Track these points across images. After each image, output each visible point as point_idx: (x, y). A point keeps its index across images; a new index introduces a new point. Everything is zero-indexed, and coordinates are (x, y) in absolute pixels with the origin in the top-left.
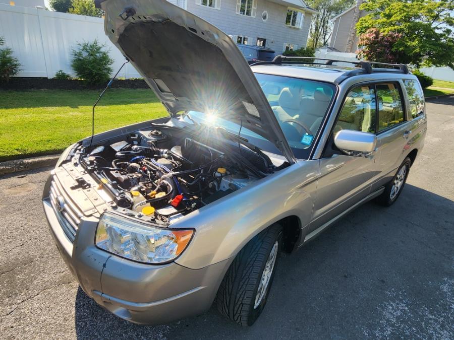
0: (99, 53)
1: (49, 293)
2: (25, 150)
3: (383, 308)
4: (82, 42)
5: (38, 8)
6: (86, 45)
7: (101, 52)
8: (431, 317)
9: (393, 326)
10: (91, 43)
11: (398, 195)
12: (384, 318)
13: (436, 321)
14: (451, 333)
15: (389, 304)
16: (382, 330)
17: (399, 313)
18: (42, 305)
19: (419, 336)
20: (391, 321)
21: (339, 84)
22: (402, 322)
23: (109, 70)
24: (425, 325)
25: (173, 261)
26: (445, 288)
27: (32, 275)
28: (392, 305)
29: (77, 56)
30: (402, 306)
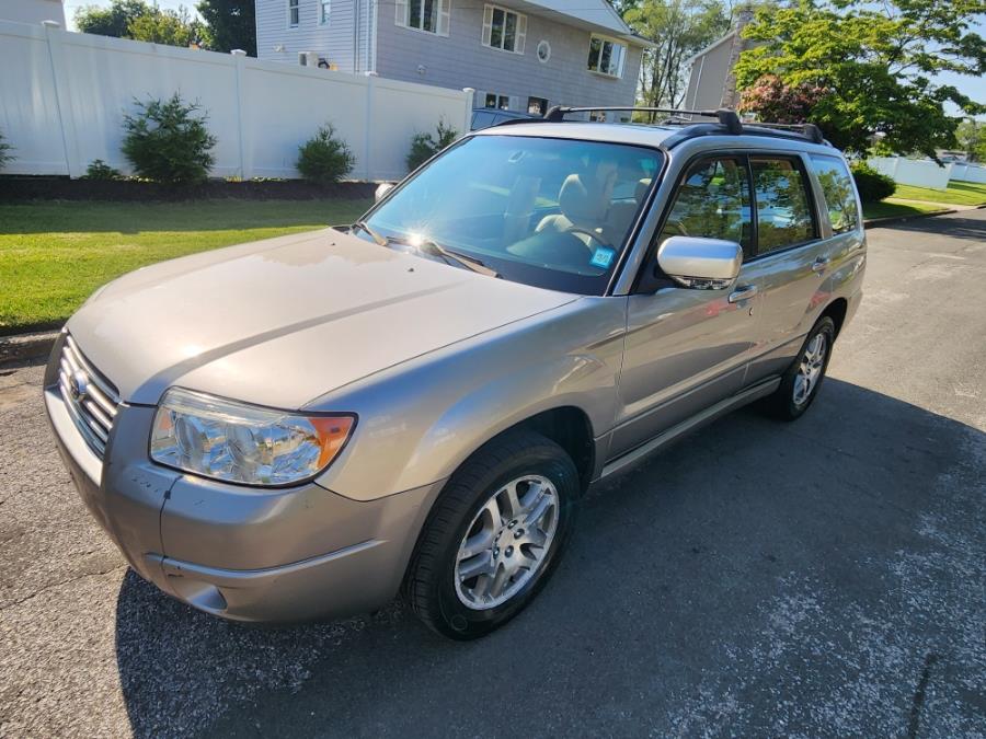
0: (184, 122)
1: (57, 593)
2: (14, 318)
3: (770, 608)
5: (47, 25)
6: (154, 107)
7: (188, 121)
8: (866, 622)
9: (788, 639)
10: (166, 101)
11: (811, 398)
12: (771, 626)
13: (875, 628)
14: (906, 650)
15: (783, 599)
16: (766, 648)
17: (802, 615)
18: (42, 617)
19: (839, 657)
20: (785, 631)
21: (670, 149)
22: (807, 632)
23: (206, 160)
24: (854, 637)
25: (311, 481)
26: (899, 569)
27: (22, 559)
28: (787, 603)
29: (134, 130)
30: (808, 603)
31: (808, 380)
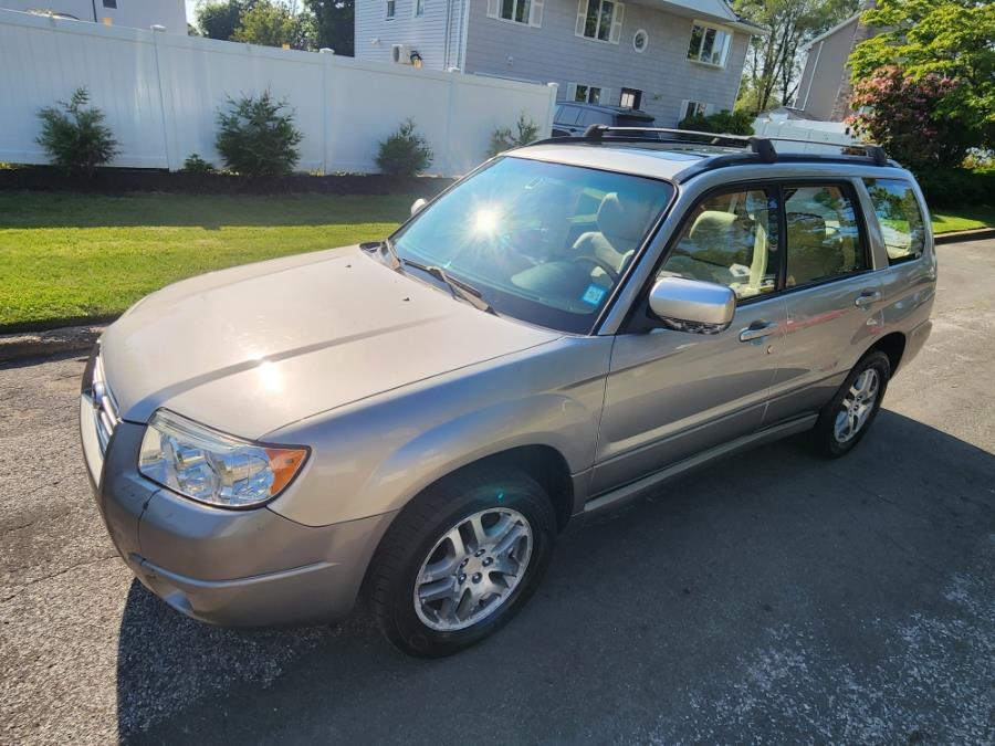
0: (272, 120)
1: (85, 571)
2: (96, 309)
3: (750, 661)
4: (238, 97)
5: (156, 29)
6: (246, 104)
7: (276, 119)
8: (854, 687)
9: (762, 696)
10: (257, 99)
12: (746, 680)
13: (862, 696)
14: (890, 724)
15: (767, 652)
16: (735, 702)
17: (783, 672)
18: (68, 591)
19: (812, 721)
20: (759, 687)
21: (682, 183)
22: (784, 691)
23: (292, 155)
24: (836, 703)
25: (264, 505)
26: (909, 635)
27: (62, 537)
28: (771, 657)
29: (227, 127)
30: (796, 660)
31: (855, 417)
